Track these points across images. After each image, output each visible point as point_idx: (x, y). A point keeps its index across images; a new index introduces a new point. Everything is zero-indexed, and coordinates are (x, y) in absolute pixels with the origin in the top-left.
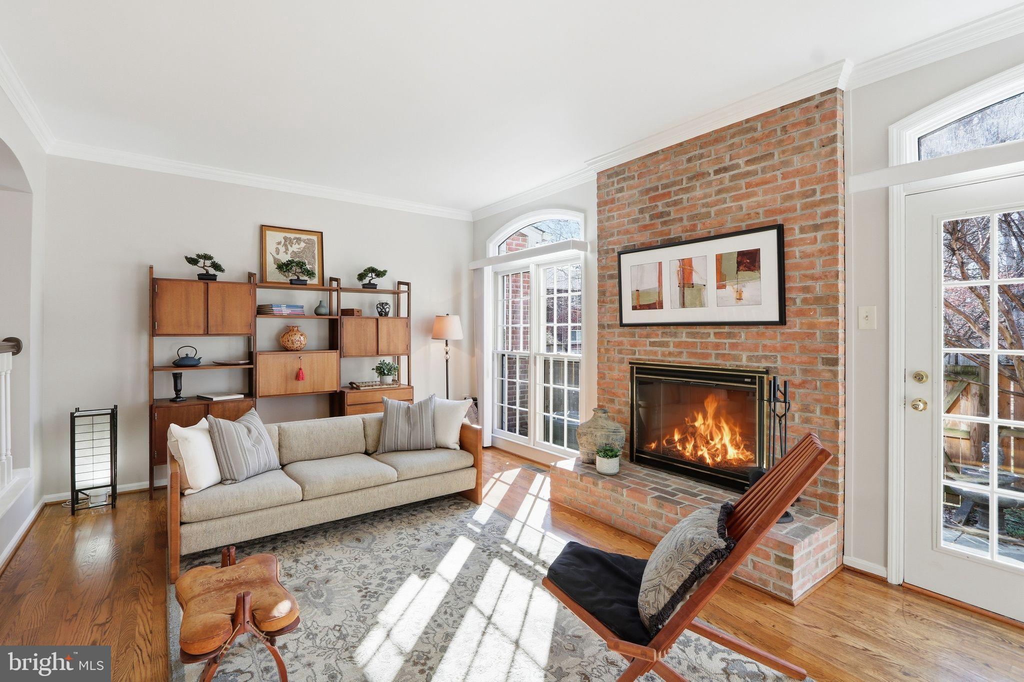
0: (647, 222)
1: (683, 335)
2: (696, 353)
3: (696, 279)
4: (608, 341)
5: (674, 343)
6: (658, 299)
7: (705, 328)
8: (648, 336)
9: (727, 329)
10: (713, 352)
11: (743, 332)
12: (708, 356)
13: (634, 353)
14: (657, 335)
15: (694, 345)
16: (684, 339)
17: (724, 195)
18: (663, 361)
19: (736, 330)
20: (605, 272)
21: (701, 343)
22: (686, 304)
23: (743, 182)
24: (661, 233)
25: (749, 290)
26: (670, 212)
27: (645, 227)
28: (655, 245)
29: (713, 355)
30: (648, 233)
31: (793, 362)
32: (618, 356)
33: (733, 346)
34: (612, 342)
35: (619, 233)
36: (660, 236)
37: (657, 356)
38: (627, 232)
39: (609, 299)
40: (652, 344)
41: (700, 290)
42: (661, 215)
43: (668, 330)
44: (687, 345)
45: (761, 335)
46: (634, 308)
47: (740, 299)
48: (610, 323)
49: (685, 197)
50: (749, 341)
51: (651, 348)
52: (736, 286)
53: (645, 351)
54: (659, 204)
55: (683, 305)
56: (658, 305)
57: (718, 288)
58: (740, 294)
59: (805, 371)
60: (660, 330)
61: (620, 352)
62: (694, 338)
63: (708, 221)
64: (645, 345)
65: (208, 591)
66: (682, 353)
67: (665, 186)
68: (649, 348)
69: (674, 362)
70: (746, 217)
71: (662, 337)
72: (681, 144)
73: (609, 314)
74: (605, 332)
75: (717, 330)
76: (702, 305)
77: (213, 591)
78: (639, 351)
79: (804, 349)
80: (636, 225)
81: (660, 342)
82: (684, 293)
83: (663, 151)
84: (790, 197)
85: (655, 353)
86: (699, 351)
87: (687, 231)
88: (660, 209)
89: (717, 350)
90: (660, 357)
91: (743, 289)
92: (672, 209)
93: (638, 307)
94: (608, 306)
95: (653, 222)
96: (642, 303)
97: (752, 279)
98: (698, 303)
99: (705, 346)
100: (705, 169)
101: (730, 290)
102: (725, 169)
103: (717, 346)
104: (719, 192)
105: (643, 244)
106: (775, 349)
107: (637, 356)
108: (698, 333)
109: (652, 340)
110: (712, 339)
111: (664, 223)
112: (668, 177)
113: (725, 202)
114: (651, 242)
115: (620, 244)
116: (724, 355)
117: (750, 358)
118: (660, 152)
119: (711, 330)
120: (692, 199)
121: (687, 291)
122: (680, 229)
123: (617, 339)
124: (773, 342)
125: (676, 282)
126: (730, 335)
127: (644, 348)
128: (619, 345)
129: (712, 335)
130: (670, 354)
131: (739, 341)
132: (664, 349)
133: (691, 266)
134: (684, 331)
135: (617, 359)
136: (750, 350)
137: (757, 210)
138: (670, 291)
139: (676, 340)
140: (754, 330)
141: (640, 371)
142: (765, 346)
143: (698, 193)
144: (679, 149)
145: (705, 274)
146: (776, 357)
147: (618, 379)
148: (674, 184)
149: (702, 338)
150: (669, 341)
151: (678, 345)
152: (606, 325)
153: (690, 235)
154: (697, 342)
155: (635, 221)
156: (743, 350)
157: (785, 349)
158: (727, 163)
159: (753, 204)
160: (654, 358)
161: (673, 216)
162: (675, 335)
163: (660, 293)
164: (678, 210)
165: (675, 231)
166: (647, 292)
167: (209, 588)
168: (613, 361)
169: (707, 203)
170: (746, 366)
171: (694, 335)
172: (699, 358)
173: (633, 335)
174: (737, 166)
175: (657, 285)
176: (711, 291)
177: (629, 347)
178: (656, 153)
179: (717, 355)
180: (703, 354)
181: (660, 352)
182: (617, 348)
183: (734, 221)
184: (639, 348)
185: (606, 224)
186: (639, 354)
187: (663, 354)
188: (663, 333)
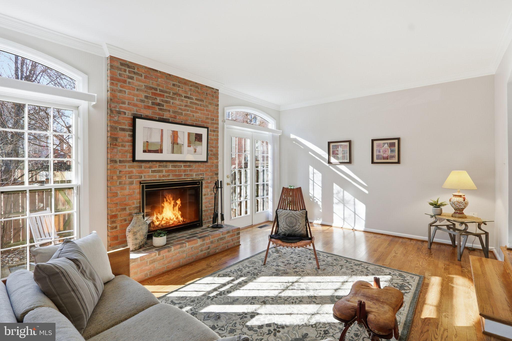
0: (150, 104)
1: (170, 167)
2: (176, 175)
3: (179, 141)
4: (120, 171)
5: (165, 170)
6: (160, 148)
7: (180, 163)
8: (150, 167)
9: (188, 164)
10: (183, 174)
11: (194, 165)
12: (181, 175)
13: (141, 177)
14: (156, 167)
15: (175, 171)
16: (170, 168)
17: (188, 108)
18: (159, 180)
19: (192, 164)
20: (117, 125)
21: (178, 170)
22: (174, 152)
23: (194, 106)
24: (159, 114)
25: (198, 149)
26: (164, 105)
27: (149, 107)
28: (155, 119)
29: (183, 175)
30: (151, 111)
31: (208, 175)
32: (128, 180)
33: (191, 170)
34: (123, 172)
35: (129, 104)
36: (158, 115)
37: (156, 178)
38: (135, 105)
39: (121, 144)
40: (153, 172)
41: (181, 147)
42: (159, 104)
43: (162, 164)
44: (172, 171)
45: (200, 166)
46: (144, 151)
47: (195, 152)
48: (122, 159)
49: (172, 101)
50: (196, 169)
51: (152, 174)
52: (194, 147)
53: (149, 175)
54: (158, 98)
55: (173, 152)
56: (160, 151)
57: (188, 146)
58: (196, 150)
59: (211, 178)
60: (158, 164)
61: (130, 178)
62: (175, 168)
63: (182, 117)
64: (149, 172)
65: (383, 303)
66: (169, 175)
67: (161, 91)
68: (151, 174)
69: (165, 180)
70: (195, 120)
71: (159, 168)
72: (170, 75)
73: (120, 154)
74: (117, 166)
75: (185, 164)
76: (181, 153)
77: (381, 301)
78: (144, 176)
79: (211, 170)
80: (143, 104)
81: (158, 170)
82: (173, 147)
83: (160, 72)
84: (207, 118)
85: (155, 176)
86: (177, 173)
87: (172, 118)
88: (158, 101)
89: (185, 172)
90: (157, 178)
91: (197, 148)
92: (165, 104)
93: (147, 151)
94: (119, 148)
95: (153, 106)
96: (150, 149)
97: (199, 145)
98: (179, 152)
99: (180, 171)
100: (180, 92)
101: (192, 148)
102: (188, 98)
103: (185, 171)
104: (186, 106)
105: (147, 116)
106: (203, 171)
107: (143, 179)
108: (177, 165)
109: (153, 169)
110: (183, 168)
111: (160, 109)
112: (163, 87)
113: (188, 111)
114: (152, 117)
115: (130, 111)
116: (187, 174)
117: (196, 175)
118: (159, 72)
119: (182, 164)
120: (174, 103)
121: (175, 146)
122: (169, 115)
123: (127, 169)
124: (203, 168)
125: (170, 141)
126: (189, 166)
127: (148, 174)
128: (129, 174)
129: (183, 166)
130: (163, 176)
131: (193, 169)
132: (160, 174)
133: (177, 134)
134: (170, 164)
135: (127, 182)
136: (197, 172)
137: (199, 119)
138: (167, 145)
139: (166, 169)
140: (197, 164)
141: (148, 187)
142: (201, 170)
143: (177, 102)
144: (168, 76)
145: (183, 140)
146: (203, 174)
147: (129, 195)
148: (166, 92)
149: (179, 168)
150: (163, 170)
151: (167, 171)
152: (118, 160)
153: (173, 120)
154: (176, 170)
155: (142, 101)
156: (194, 172)
157: (206, 171)
158: (189, 95)
159: (197, 116)
160: (154, 179)
161: (165, 108)
162: (166, 166)
163: (161, 145)
164: (168, 106)
165: (166, 115)
166: (153, 144)
167: (382, 303)
168: (125, 184)
169: (181, 108)
170: (195, 178)
171: (175, 166)
172: (177, 177)
173: (141, 167)
174: (192, 99)
175: (159, 140)
176: (185, 148)
177: (137, 174)
178: (156, 71)
179: (185, 175)
180: (179, 174)
181: (158, 176)
182: (127, 175)
183: (191, 120)
184: (144, 174)
185: (119, 94)
186: (145, 178)
187: (160, 177)
188: (159, 166)
